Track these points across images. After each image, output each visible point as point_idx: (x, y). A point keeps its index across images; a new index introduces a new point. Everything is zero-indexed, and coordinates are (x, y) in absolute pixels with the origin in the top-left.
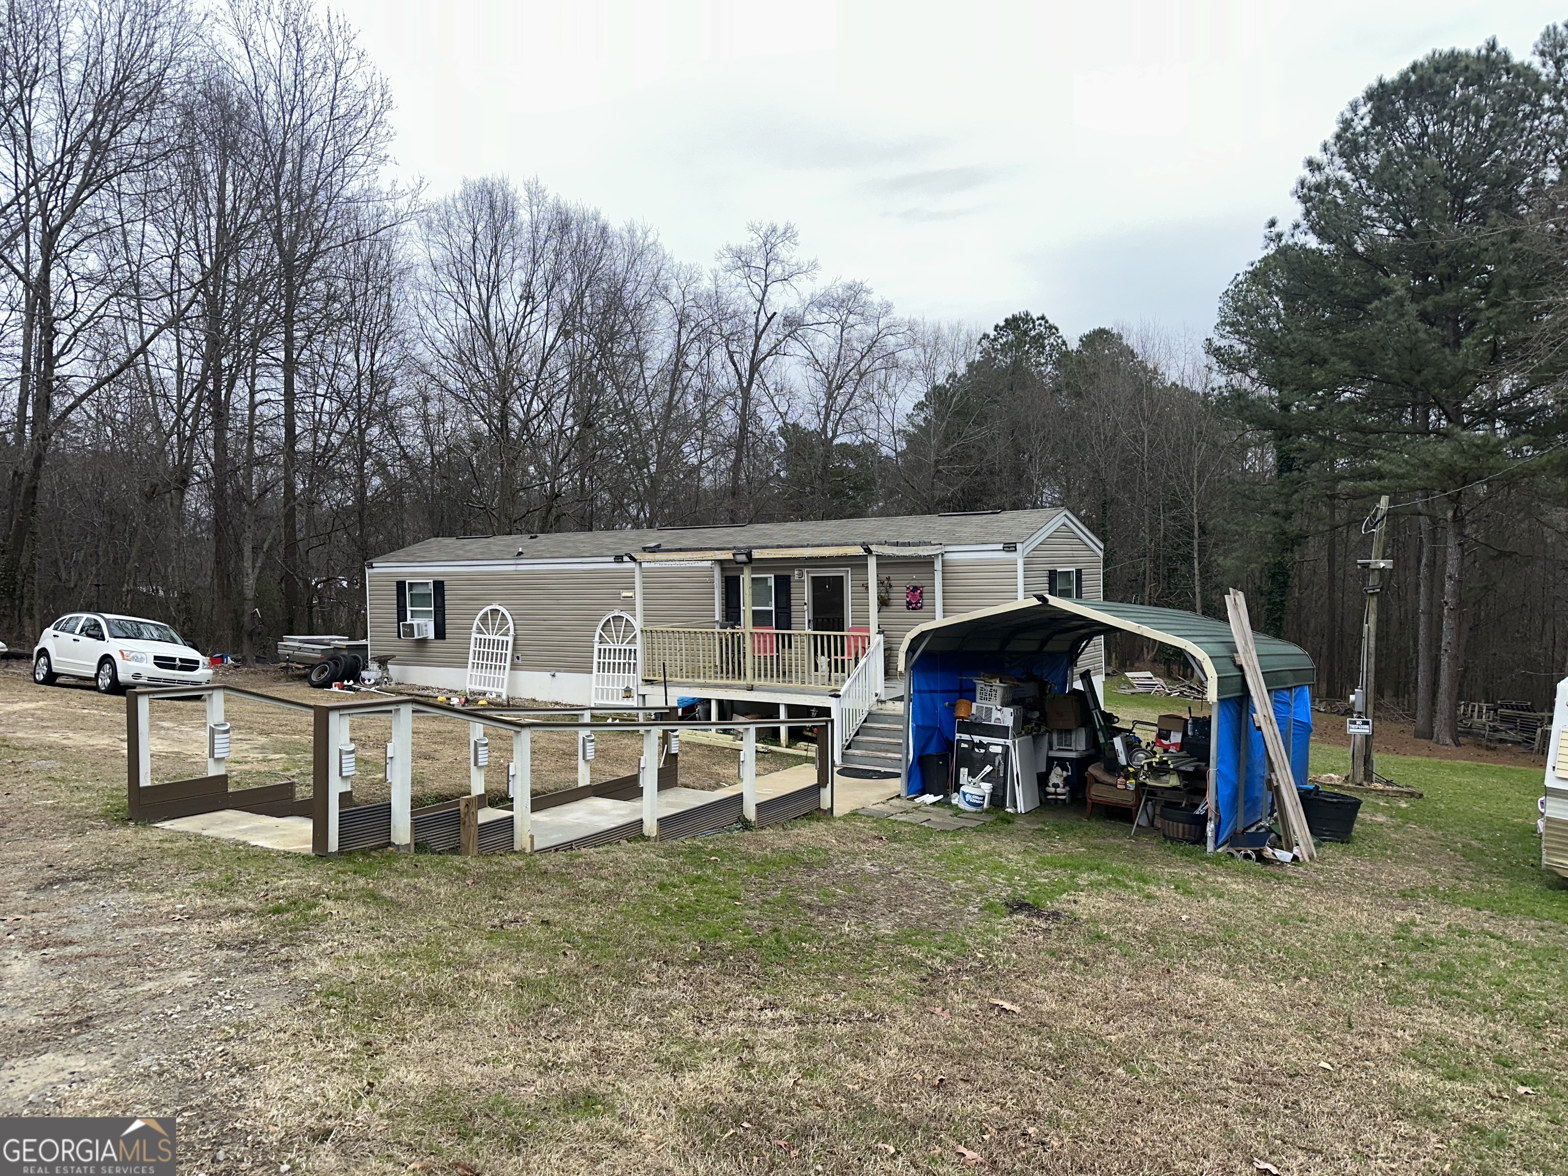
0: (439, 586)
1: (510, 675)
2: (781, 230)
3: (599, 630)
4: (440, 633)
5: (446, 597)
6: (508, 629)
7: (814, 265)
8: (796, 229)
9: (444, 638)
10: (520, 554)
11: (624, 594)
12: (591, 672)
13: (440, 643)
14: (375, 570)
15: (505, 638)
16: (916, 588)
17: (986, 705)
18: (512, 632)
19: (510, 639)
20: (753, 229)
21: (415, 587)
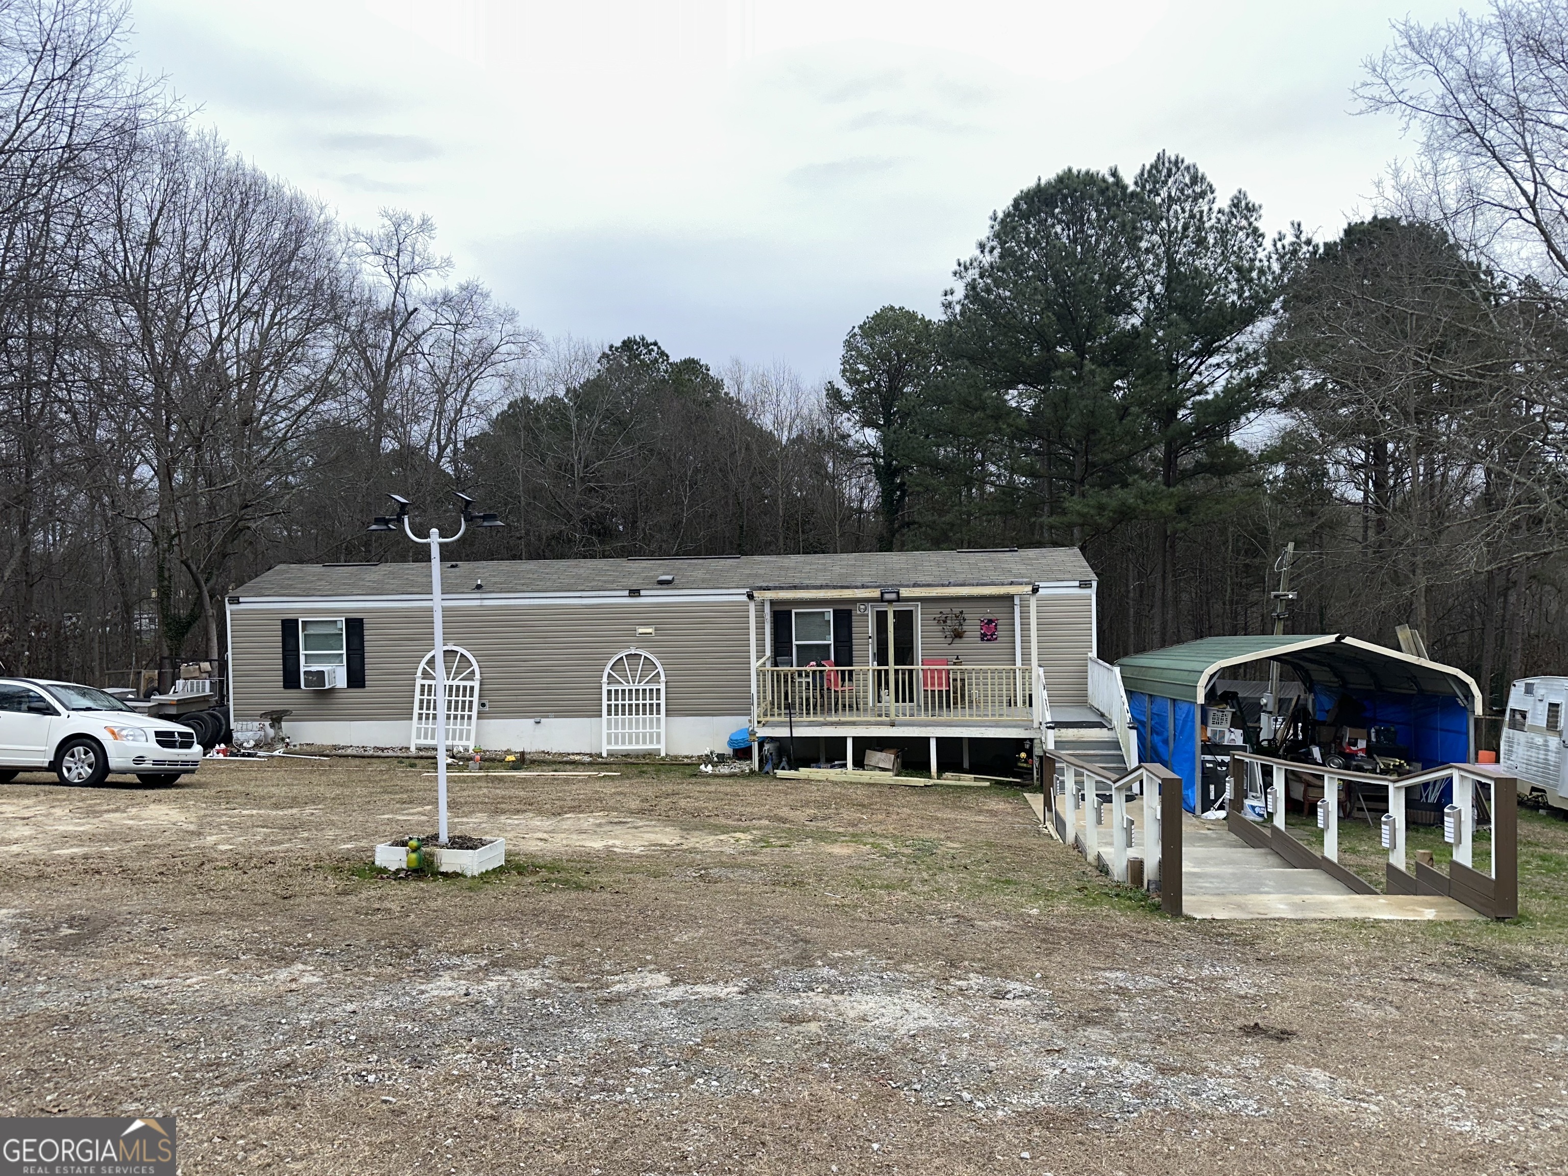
0: (355, 627)
1: (477, 725)
2: (417, 221)
3: (607, 670)
4: (356, 679)
5: (366, 638)
6: (473, 672)
7: (448, 262)
8: (433, 221)
9: (363, 686)
10: (479, 587)
11: (641, 630)
12: (601, 716)
13: (356, 692)
14: (242, 606)
15: (468, 684)
16: (990, 621)
17: (1218, 728)
18: (477, 676)
19: (476, 685)
20: (385, 214)
21: (309, 627)
